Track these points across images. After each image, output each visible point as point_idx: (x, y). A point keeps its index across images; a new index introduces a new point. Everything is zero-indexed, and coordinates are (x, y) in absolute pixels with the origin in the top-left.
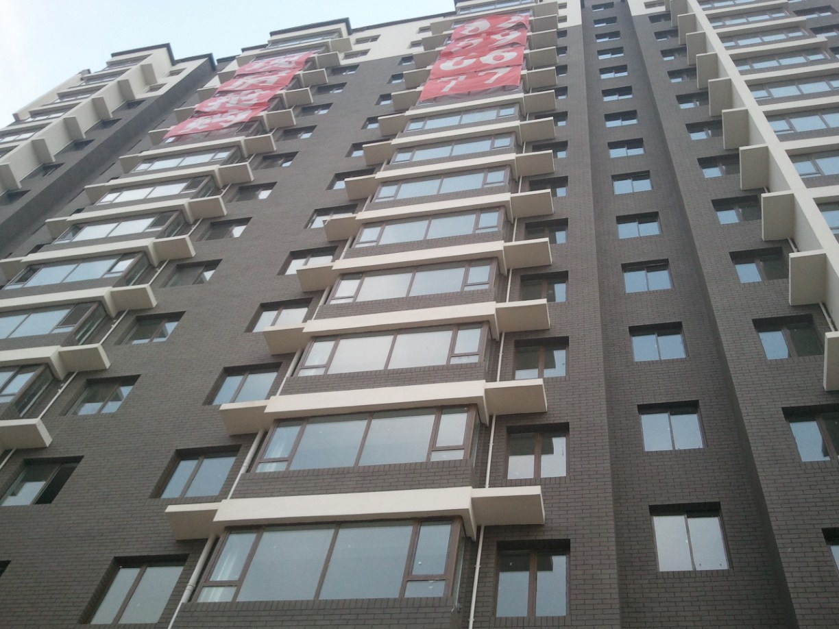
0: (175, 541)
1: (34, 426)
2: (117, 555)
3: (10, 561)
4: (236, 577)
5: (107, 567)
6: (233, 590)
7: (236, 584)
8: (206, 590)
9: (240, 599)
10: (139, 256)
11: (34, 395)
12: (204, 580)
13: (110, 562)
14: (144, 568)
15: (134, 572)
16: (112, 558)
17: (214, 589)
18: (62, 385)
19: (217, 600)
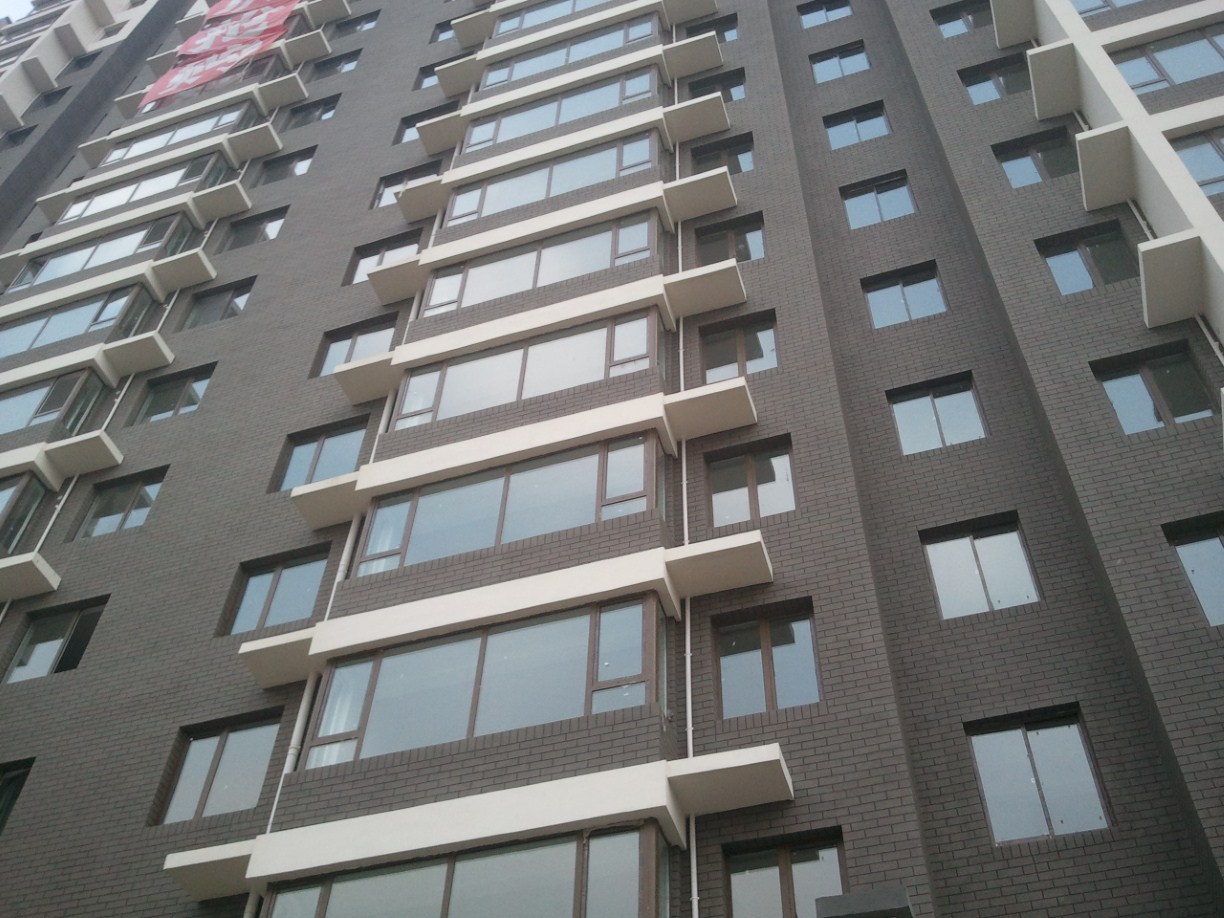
0: (261, 691)
1: (30, 564)
2: (185, 723)
3: (34, 758)
4: (354, 727)
5: (172, 742)
6: (352, 745)
7: (356, 736)
8: (315, 752)
9: (364, 755)
10: (135, 290)
11: (21, 521)
12: (309, 739)
13: (175, 736)
15: (211, 743)
16: (177, 729)
17: (327, 747)
18: (59, 498)
19: (333, 761)
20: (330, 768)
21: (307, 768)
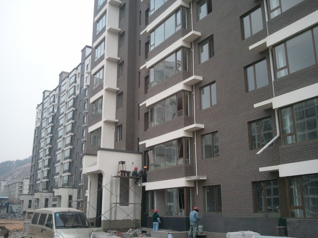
0: (254, 2)
2: (240, 16)
3: (213, 34)
4: (278, 5)
5: (239, 21)
6: (279, 9)
7: (280, 7)
8: (272, 14)
9: (283, 11)
12: (270, 11)
13: (239, 19)
14: (250, 14)
15: (248, 17)
16: (239, 17)
17: (274, 12)
18: (190, 10)
19: (277, 15)
20: (276, 17)
21: (271, 18)
